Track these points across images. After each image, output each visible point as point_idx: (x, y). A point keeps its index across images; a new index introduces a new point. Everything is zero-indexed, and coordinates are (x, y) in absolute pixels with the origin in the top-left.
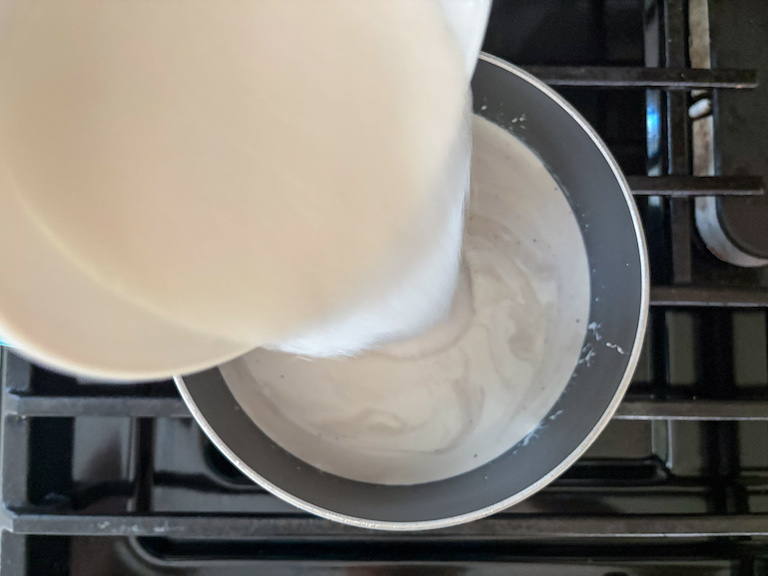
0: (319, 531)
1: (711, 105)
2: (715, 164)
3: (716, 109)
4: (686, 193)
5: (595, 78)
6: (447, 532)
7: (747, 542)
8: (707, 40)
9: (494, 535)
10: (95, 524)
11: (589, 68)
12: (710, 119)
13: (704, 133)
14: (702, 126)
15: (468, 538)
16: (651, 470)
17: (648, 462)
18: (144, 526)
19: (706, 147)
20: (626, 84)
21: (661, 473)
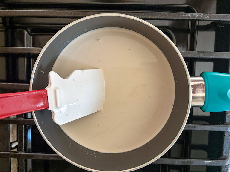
0: (138, 14)
1: (11, 146)
2: (10, 127)
3: (9, 144)
4: (19, 119)
5: (47, 156)
6: (97, 13)
7: (3, 8)
8: (12, 166)
9: (82, 11)
10: (210, 18)
11: (48, 159)
12: (11, 141)
13: (13, 137)
14: (14, 139)
15: (90, 11)
16: (32, 31)
17: (33, 34)
18: (194, 17)
19: (13, 133)
20: (37, 154)
21: (29, 30)
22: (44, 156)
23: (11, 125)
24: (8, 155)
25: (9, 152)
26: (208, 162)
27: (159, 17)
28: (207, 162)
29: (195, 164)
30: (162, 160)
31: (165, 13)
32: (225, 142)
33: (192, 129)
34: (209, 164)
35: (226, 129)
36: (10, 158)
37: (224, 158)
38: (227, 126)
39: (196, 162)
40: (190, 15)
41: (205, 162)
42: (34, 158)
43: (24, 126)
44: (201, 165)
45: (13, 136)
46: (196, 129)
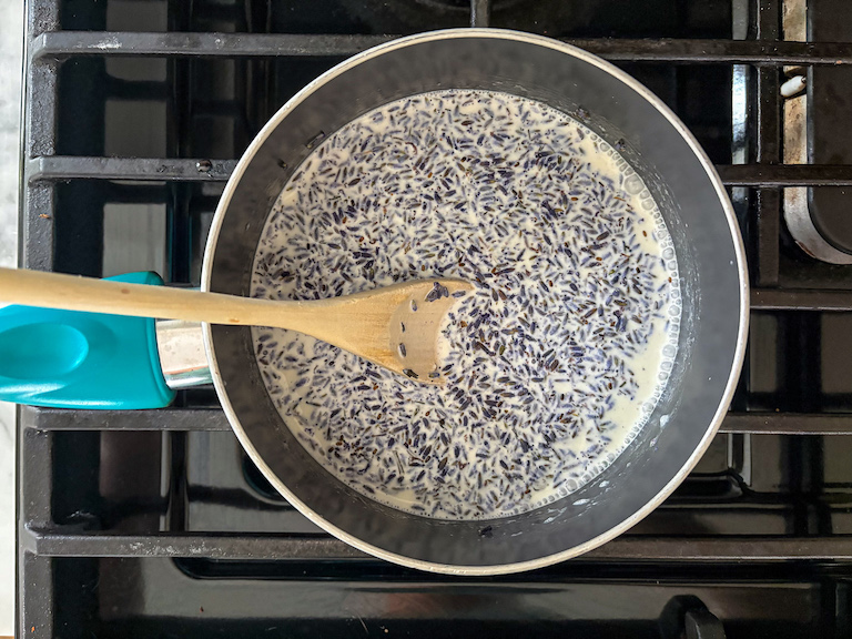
1: (805, 82)
2: (808, 150)
3: (810, 88)
10: (127, 545)
11: (671, 41)
12: (804, 99)
14: (794, 106)
16: (727, 485)
17: (724, 477)
18: (180, 545)
19: (798, 130)
20: (712, 59)
21: (736, 489)
22: (688, 52)
23: (804, 160)
24: (816, 54)
25: (813, 64)
26: (108, 43)
27: (295, 544)
28: (109, 46)
29: (155, 36)
30: (270, 49)
31: (275, 556)
32: (52, 115)
33: (168, 163)
34: (104, 39)
35: (52, 164)
36: (811, 40)
37: (50, 58)
38: (47, 177)
39: (151, 42)
40: (194, 551)
41: (117, 46)
42: (721, 44)
43: (758, 160)
44: (130, 35)
45: (798, 116)
46: (156, 163)
